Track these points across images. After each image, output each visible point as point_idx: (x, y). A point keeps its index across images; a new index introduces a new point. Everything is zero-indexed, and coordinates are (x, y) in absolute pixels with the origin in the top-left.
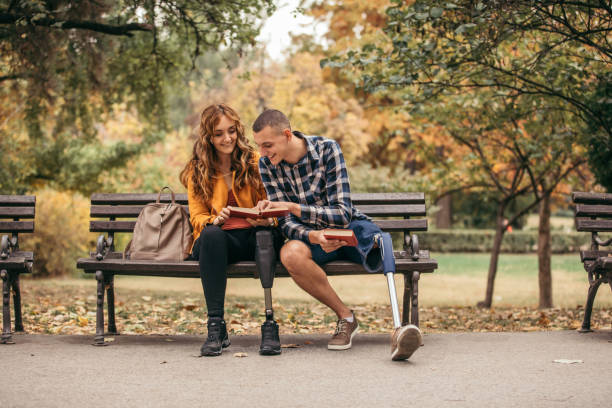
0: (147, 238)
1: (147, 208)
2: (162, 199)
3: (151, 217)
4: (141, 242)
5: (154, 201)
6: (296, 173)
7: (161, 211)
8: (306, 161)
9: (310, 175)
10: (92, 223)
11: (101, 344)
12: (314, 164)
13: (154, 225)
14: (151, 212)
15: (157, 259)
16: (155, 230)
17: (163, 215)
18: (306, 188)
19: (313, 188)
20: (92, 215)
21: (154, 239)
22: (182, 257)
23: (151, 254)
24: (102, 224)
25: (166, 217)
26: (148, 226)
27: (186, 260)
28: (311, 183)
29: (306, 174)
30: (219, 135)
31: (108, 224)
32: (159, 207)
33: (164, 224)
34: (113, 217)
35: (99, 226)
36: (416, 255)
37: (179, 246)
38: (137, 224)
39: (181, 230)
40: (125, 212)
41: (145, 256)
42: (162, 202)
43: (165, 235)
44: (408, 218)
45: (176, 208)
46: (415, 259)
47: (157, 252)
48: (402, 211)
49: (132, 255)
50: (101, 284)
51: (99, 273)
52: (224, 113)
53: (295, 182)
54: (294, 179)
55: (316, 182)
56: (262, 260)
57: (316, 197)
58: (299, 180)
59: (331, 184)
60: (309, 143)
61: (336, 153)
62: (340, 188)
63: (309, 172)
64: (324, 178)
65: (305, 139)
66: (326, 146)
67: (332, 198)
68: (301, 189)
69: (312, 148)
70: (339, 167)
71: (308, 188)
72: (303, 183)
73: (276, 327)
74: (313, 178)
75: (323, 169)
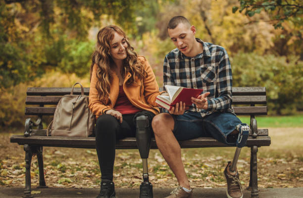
0: (62, 120)
1: (63, 99)
2: (75, 91)
3: (66, 105)
4: (59, 123)
5: (69, 93)
6: (193, 63)
7: (73, 100)
9: (202, 66)
10: (27, 109)
11: (29, 196)
12: (207, 60)
13: (68, 110)
14: (66, 101)
15: (70, 135)
16: (69, 114)
17: (74, 104)
18: (198, 75)
20: (27, 103)
21: (68, 121)
22: (87, 134)
23: (65, 131)
24: (34, 109)
25: (76, 105)
26: (64, 111)
27: (90, 136)
28: (203, 72)
29: (199, 65)
30: (115, 47)
31: (38, 110)
32: (72, 97)
33: (75, 110)
34: (42, 104)
35: (31, 111)
36: (255, 134)
37: (85, 126)
38: (56, 110)
39: (87, 114)
40: (50, 101)
41: (62, 133)
42: (75, 93)
43: (75, 119)
44: (254, 106)
45: (84, 98)
46: (255, 137)
47: (70, 130)
48: (249, 100)
49: (53, 132)
50: (28, 154)
51: (26, 146)
52: (116, 31)
53: (191, 70)
54: (190, 67)
55: (207, 73)
56: (141, 138)
57: (204, 84)
58: (193, 69)
59: (222, 79)
60: (205, 45)
61: (226, 56)
62: (229, 83)
63: (202, 64)
64: (214, 72)
65: (202, 43)
66: (218, 50)
67: (224, 90)
68: (194, 75)
69: (207, 48)
70: (228, 67)
71: (200, 75)
72: (196, 72)
73: (150, 187)
74: (204, 69)
75: (214, 64)
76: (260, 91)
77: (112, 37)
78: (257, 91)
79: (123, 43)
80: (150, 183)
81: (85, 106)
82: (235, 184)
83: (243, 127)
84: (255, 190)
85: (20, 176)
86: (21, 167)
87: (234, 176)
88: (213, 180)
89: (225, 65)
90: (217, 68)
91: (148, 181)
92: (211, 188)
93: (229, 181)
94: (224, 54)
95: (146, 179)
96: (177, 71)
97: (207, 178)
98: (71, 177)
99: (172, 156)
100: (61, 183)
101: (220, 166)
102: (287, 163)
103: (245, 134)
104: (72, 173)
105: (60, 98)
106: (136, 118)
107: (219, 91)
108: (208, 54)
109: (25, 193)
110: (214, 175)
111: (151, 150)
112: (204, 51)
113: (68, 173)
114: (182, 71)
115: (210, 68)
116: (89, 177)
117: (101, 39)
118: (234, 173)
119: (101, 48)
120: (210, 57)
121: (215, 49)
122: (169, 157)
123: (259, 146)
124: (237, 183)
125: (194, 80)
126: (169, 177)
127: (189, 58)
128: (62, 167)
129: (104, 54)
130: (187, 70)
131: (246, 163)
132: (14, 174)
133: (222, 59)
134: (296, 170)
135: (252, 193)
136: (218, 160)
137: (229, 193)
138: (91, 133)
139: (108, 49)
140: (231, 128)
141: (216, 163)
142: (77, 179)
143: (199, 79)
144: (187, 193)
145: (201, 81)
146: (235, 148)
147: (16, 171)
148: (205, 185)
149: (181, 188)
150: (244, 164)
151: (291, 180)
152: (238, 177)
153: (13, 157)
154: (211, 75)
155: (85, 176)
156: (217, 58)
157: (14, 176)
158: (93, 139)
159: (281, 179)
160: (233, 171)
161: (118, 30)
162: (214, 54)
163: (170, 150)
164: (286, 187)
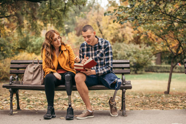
0: (28, 76)
1: (29, 66)
2: (35, 62)
3: (30, 69)
4: (27, 78)
5: (32, 63)
6: (93, 49)
7: (34, 66)
8: (97, 45)
9: (98, 50)
10: (11, 71)
11: (12, 114)
12: (100, 47)
13: (31, 71)
14: (30, 67)
15: (32, 84)
16: (31, 73)
17: (34, 68)
18: (95, 55)
19: (98, 55)
20: (11, 68)
21: (31, 77)
22: (41, 83)
23: (30, 82)
24: (14, 71)
25: (35, 69)
26: (29, 72)
27: (42, 84)
28: (98, 53)
29: (96, 50)
30: (55, 41)
31: (16, 71)
32: (33, 65)
33: (35, 71)
34: (18, 68)
35: (13, 72)
36: (124, 83)
37: (40, 79)
38: (25, 71)
39: (41, 73)
40: (22, 67)
41: (28, 83)
42: (35, 63)
43: (35, 75)
44: (124, 69)
45: (39, 66)
46: (124, 85)
47: (32, 81)
48: (121, 66)
49: (24, 82)
50: (11, 93)
51: (10, 89)
52: (55, 32)
53: (92, 52)
54: (92, 51)
55: (99, 54)
56: (67, 85)
57: (98, 59)
58: (93, 52)
59: (107, 57)
60: (100, 40)
61: (110, 46)
62: (110, 59)
63: (97, 49)
64: (103, 53)
65: (98, 38)
66: (106, 42)
67: (107, 62)
68: (93, 55)
69: (100, 41)
70: (110, 51)
71: (96, 55)
72: (95, 53)
73: (72, 110)
74: (99, 52)
75: (103, 50)
76: (127, 62)
77: (53, 36)
78: (125, 62)
79: (59, 38)
80: (72, 108)
81: (40, 69)
82: (114, 108)
83: (118, 80)
84: (124, 111)
85: (7, 104)
86: (8, 100)
87: (114, 104)
88: (103, 106)
89: (109, 50)
90: (104, 51)
91: (71, 107)
92: (102, 110)
93: (111, 107)
94: (108, 45)
95: (70, 106)
96: (85, 53)
97: (100, 105)
98: (33, 105)
99: (84, 94)
100: (28, 108)
101: (107, 99)
102: (139, 98)
103: (120, 83)
104: (33, 103)
105: (27, 66)
106: (65, 75)
107: (105, 63)
108: (101, 44)
109: (10, 113)
110: (104, 104)
111: (72, 91)
112: (99, 43)
113: (31, 103)
114: (88, 52)
115: (101, 51)
116: (42, 105)
117: (48, 37)
118: (114, 103)
119: (48, 42)
120: (101, 46)
121: (104, 42)
122: (82, 95)
123: (126, 89)
124: (115, 108)
125: (94, 57)
126: (82, 105)
127: (92, 46)
128: (28, 100)
129: (49, 44)
130: (90, 52)
131: (120, 98)
132: (4, 103)
133: (107, 47)
134: (145, 101)
135: (123, 112)
136: (106, 96)
137: (111, 113)
138: (43, 83)
139: (51, 41)
140: (112, 80)
141: (105, 97)
142: (36, 106)
143: (96, 57)
144: (90, 113)
145: (97, 58)
146: (114, 90)
147: (6, 102)
148: (99, 108)
149: (88, 110)
150: (119, 98)
151: (142, 106)
152: (116, 105)
153: (4, 95)
154: (102, 55)
155: (40, 104)
156: (105, 46)
157: (4, 105)
158: (44, 86)
159: (137, 106)
160: (113, 102)
161: (56, 32)
162: (103, 45)
163: (83, 91)
164: (140, 110)
